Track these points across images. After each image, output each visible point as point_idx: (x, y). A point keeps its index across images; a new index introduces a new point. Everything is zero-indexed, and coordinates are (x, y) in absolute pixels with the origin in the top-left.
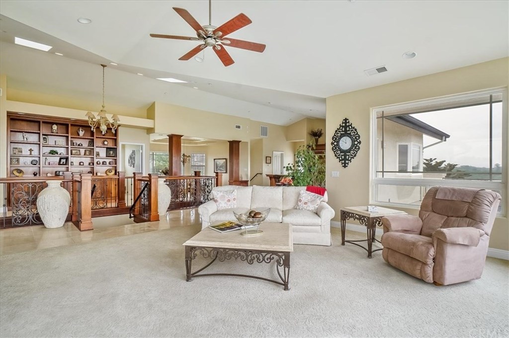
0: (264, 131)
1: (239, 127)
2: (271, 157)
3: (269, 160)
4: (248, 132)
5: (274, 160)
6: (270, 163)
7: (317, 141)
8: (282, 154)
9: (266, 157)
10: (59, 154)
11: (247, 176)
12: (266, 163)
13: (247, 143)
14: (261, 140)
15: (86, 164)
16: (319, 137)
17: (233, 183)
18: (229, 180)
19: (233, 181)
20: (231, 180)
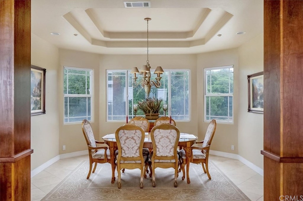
17: (282, 165)
18: (265, 148)
19: (277, 158)
20: (270, 151)
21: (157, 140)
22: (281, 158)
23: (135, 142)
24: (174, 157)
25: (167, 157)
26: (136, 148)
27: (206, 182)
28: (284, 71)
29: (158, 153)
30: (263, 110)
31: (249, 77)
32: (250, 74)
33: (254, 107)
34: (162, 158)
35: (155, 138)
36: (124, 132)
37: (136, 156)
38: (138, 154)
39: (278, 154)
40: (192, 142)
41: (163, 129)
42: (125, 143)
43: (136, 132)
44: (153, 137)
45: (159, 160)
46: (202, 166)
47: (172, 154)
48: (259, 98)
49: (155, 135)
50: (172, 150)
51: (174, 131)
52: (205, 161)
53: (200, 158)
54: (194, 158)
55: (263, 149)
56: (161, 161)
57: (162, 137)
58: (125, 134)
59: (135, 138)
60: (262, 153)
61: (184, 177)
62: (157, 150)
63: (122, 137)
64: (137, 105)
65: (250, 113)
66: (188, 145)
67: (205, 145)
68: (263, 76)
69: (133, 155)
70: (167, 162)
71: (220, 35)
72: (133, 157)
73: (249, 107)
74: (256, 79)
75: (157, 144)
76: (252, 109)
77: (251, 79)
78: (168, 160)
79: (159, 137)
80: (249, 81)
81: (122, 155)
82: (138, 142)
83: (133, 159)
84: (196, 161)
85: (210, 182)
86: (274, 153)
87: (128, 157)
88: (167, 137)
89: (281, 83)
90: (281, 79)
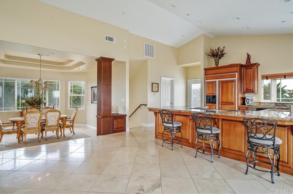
0: (149, 50)
1: (111, 39)
2: (158, 84)
3: (156, 87)
4: (125, 47)
5: (162, 88)
6: (158, 91)
7: (217, 63)
8: (172, 80)
9: (152, 84)
11: (125, 108)
12: (152, 91)
13: (124, 63)
14: (146, 61)
16: (220, 58)
17: (102, 119)
18: (97, 115)
19: (101, 117)
20: (99, 115)
21: (48, 118)
22: (102, 117)
23: (36, 120)
24: (57, 125)
25: (53, 125)
26: (37, 122)
27: (73, 136)
28: (103, 89)
29: (48, 124)
30: (97, 102)
31: (92, 87)
32: (92, 86)
33: (94, 101)
34: (51, 126)
35: (47, 117)
36: (29, 115)
37: (36, 127)
38: (37, 126)
39: (101, 116)
40: (66, 118)
41: (52, 112)
42: (30, 120)
43: (37, 114)
44: (46, 117)
45: (49, 127)
46: (69, 129)
47: (56, 124)
48: (96, 97)
49: (47, 115)
50: (56, 122)
51: (58, 113)
52: (72, 126)
53: (70, 125)
54: (67, 125)
55: (96, 115)
56: (50, 128)
57: (51, 116)
58: (30, 115)
59: (36, 117)
60: (96, 116)
61: (61, 135)
62: (48, 122)
63: (28, 117)
64: (25, 101)
65: (92, 104)
66: (64, 119)
67: (72, 119)
68: (97, 88)
69: (35, 126)
70: (53, 128)
71: (79, 68)
72: (34, 127)
73: (92, 101)
74: (95, 89)
75: (48, 119)
76: (93, 102)
77: (93, 88)
78: (54, 127)
79: (50, 116)
80: (92, 89)
81: (28, 127)
82: (38, 119)
83: (34, 128)
84: (67, 127)
85: (74, 135)
86: (100, 116)
87: (31, 128)
88: (54, 116)
89: (102, 93)
90: (102, 92)
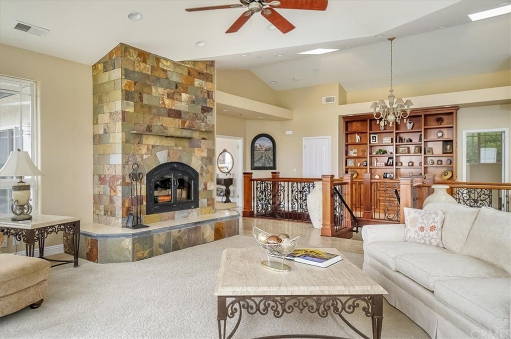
10: (389, 153)
15: (416, 164)
